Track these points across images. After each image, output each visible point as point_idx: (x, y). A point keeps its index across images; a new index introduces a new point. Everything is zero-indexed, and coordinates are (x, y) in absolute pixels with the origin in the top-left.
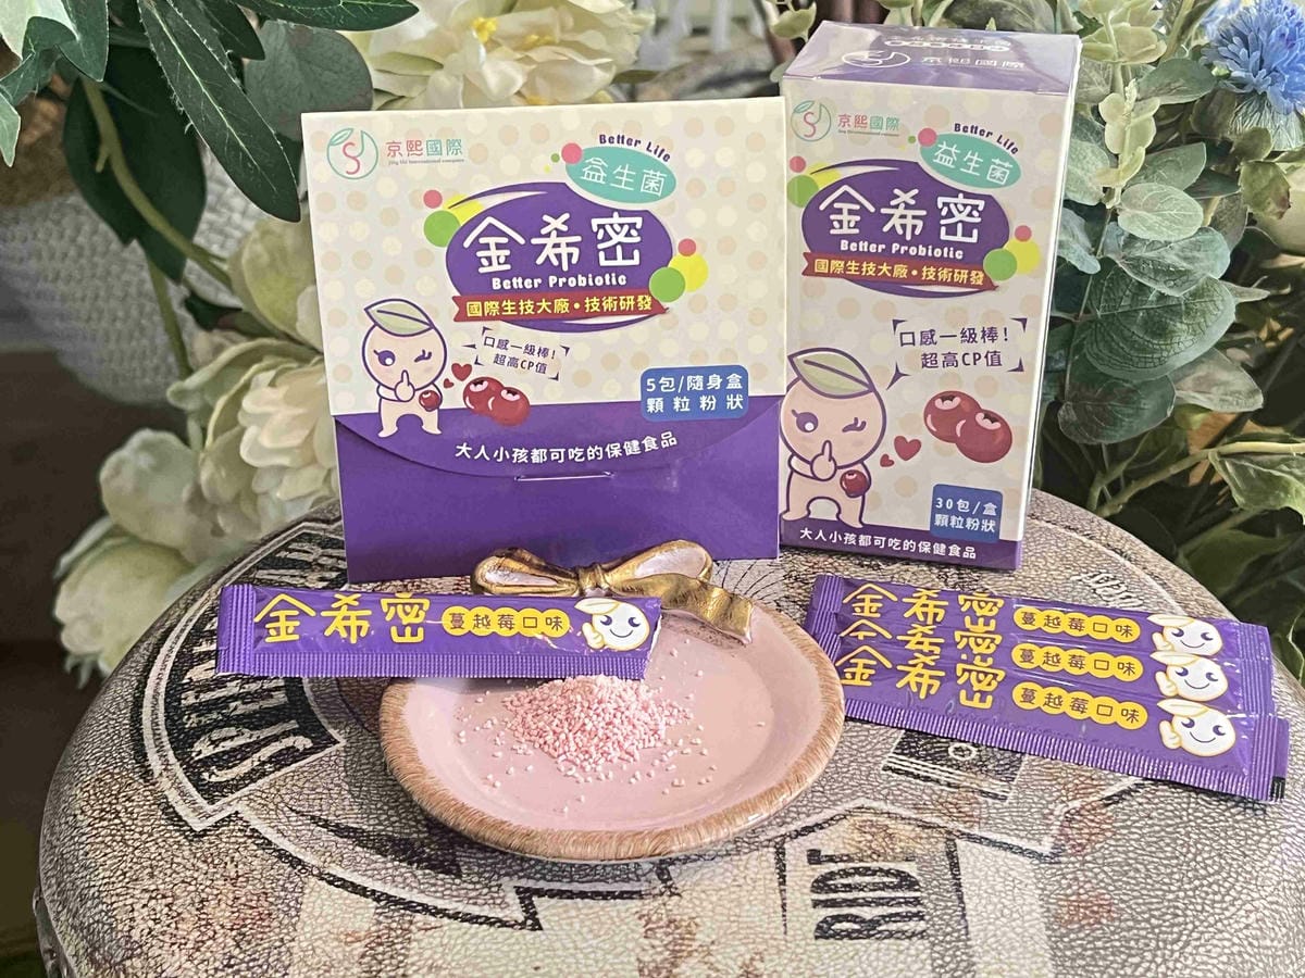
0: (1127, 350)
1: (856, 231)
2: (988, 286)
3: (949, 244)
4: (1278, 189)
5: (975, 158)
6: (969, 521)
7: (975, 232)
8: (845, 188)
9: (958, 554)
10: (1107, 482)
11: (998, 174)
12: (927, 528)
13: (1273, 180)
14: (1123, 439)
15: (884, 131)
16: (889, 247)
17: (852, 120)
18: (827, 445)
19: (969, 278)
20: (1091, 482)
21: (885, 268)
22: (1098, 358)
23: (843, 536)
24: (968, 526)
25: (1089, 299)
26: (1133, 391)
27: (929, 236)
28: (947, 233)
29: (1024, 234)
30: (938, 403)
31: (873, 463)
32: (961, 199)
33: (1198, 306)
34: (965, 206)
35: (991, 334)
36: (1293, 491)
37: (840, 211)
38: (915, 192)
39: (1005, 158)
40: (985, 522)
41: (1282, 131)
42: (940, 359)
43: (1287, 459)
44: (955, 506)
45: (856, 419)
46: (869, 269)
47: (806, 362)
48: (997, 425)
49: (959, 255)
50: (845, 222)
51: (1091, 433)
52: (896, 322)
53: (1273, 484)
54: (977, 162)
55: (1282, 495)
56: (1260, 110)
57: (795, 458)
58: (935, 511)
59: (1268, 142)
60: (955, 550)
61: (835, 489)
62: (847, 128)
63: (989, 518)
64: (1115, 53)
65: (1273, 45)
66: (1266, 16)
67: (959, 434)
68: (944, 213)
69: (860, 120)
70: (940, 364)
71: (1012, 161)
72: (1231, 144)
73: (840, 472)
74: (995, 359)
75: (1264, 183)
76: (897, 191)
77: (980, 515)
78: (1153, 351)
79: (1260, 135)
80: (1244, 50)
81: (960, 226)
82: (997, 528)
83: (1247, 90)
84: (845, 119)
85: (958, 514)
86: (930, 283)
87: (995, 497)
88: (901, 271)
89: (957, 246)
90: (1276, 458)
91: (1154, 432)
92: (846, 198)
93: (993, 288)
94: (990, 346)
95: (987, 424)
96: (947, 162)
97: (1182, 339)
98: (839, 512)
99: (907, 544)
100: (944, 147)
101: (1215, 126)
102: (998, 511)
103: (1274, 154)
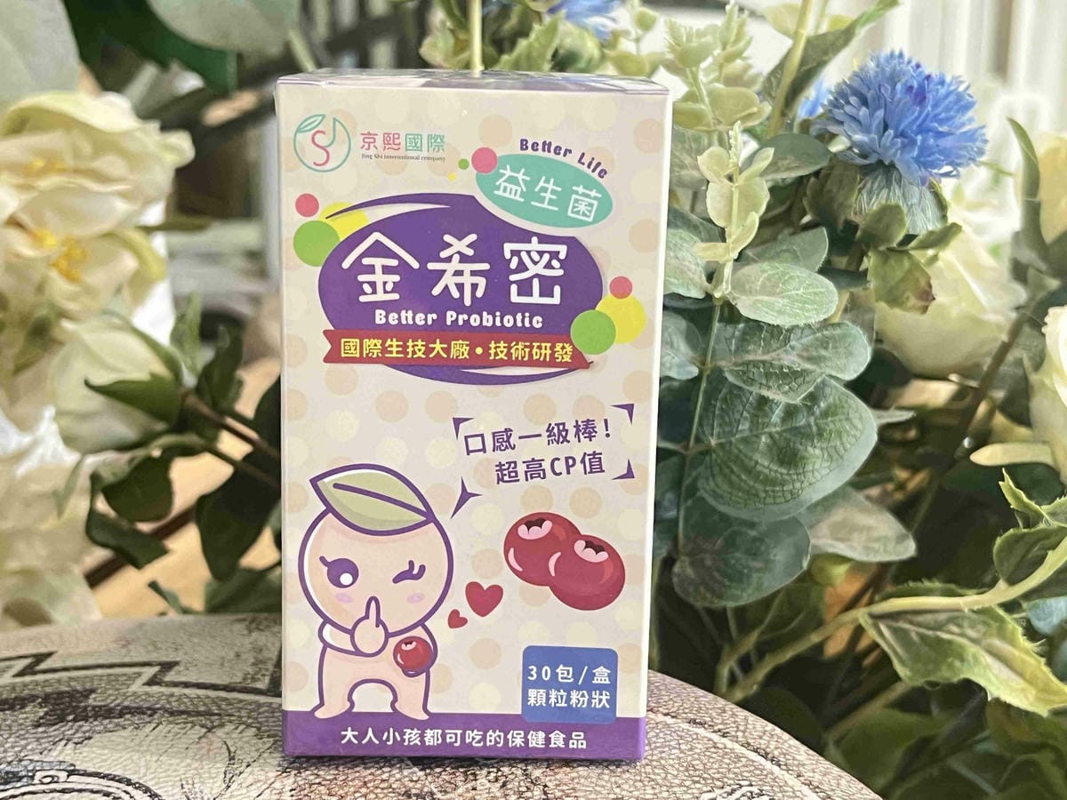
0: (751, 483)
1: (396, 296)
2: (579, 362)
3: (523, 308)
4: (917, 280)
5: (551, 186)
6: (574, 695)
7: (557, 290)
8: (376, 236)
9: (561, 744)
10: (736, 657)
11: (582, 208)
12: (517, 709)
13: (910, 272)
14: (750, 601)
15: (424, 153)
16: (442, 317)
17: (379, 139)
18: (373, 604)
19: (553, 353)
20: (717, 658)
21: (438, 346)
22: (716, 496)
23: (402, 734)
24: (573, 702)
25: (700, 424)
26: (760, 539)
27: (496, 299)
28: (519, 295)
29: (623, 288)
30: (523, 531)
31: (438, 624)
32: (534, 245)
33: (832, 426)
34: (541, 253)
35: (587, 429)
36: (970, 658)
37: (371, 269)
38: (473, 237)
39: (589, 184)
40: (596, 695)
41: (917, 210)
42: (521, 468)
43: (955, 617)
44: (555, 675)
45: (411, 564)
46: (417, 348)
47: (337, 486)
48: (603, 556)
49: (537, 322)
50: (380, 284)
51: (713, 592)
52: (458, 422)
53: (942, 651)
54: (553, 192)
55: (957, 664)
56: (888, 184)
57: (328, 627)
58: (527, 685)
59: (902, 223)
60: (558, 739)
61: (386, 667)
62: (372, 151)
63: (601, 688)
64: (710, 116)
65: (900, 100)
66: (888, 69)
67: (553, 574)
68: (514, 265)
69: (390, 140)
70: (521, 476)
71: (601, 189)
72: (855, 227)
73: (393, 641)
74: (594, 463)
75: (899, 274)
76: (447, 238)
77: (589, 686)
78: (783, 483)
79: (890, 214)
80: (864, 109)
81: (536, 282)
82: (612, 701)
83: (872, 160)
84: (369, 138)
85: (559, 687)
86: (502, 364)
87: (608, 658)
88: (460, 349)
89: (534, 309)
90: (942, 617)
91: (788, 591)
92: (378, 250)
93: (586, 365)
94: (587, 446)
95: (590, 555)
96: (513, 193)
97: (817, 466)
98: (395, 700)
99: (493, 736)
100: (508, 173)
101: (835, 206)
102: (613, 677)
103: (909, 238)
